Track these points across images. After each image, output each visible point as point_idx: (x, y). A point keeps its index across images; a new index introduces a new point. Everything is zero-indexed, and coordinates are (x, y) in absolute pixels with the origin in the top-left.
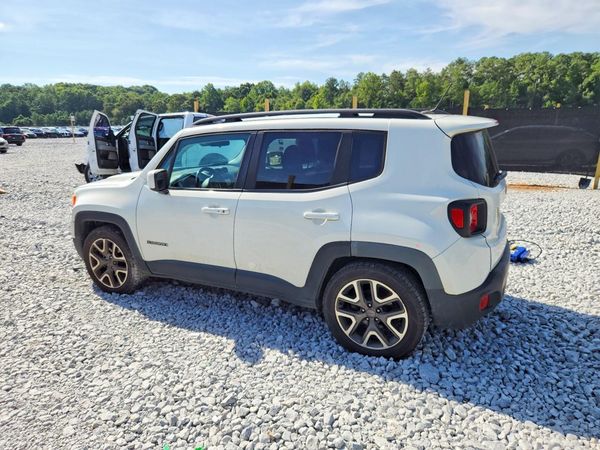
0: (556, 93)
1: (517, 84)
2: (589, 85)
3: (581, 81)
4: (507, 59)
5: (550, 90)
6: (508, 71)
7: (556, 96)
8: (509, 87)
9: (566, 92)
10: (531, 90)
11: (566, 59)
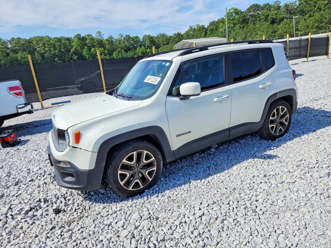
0: (60, 57)
1: (38, 52)
2: (74, 52)
3: (70, 51)
4: (27, 39)
5: (57, 56)
6: (30, 46)
7: (60, 58)
8: (35, 55)
9: (65, 57)
10: (47, 55)
11: (59, 40)
